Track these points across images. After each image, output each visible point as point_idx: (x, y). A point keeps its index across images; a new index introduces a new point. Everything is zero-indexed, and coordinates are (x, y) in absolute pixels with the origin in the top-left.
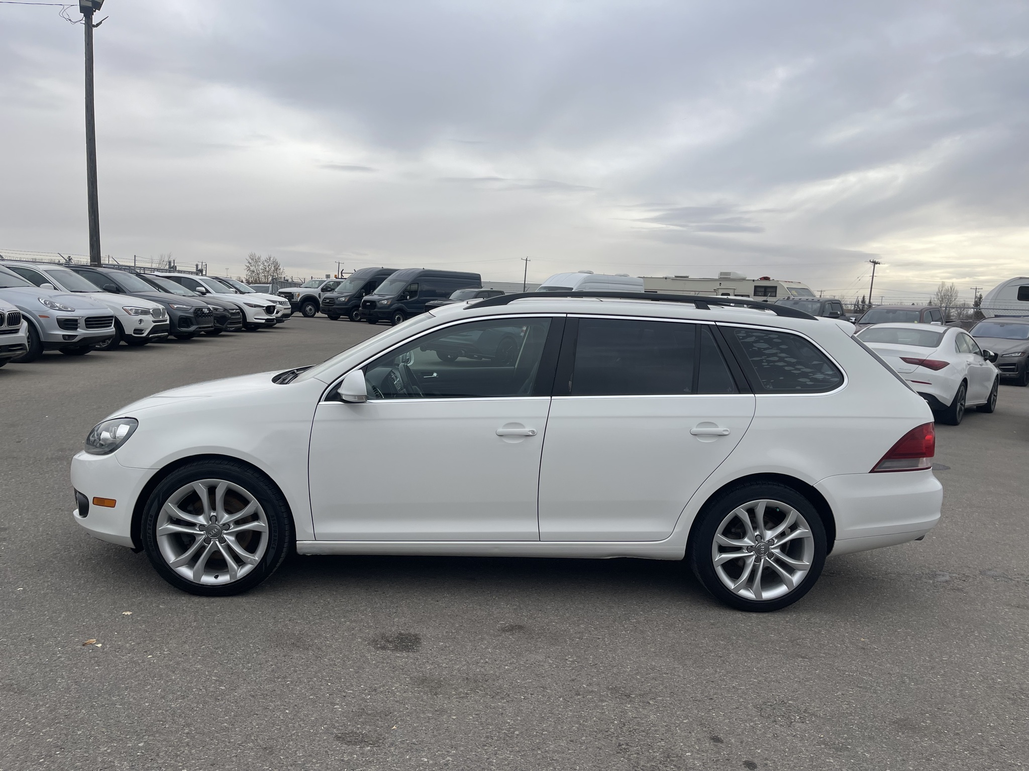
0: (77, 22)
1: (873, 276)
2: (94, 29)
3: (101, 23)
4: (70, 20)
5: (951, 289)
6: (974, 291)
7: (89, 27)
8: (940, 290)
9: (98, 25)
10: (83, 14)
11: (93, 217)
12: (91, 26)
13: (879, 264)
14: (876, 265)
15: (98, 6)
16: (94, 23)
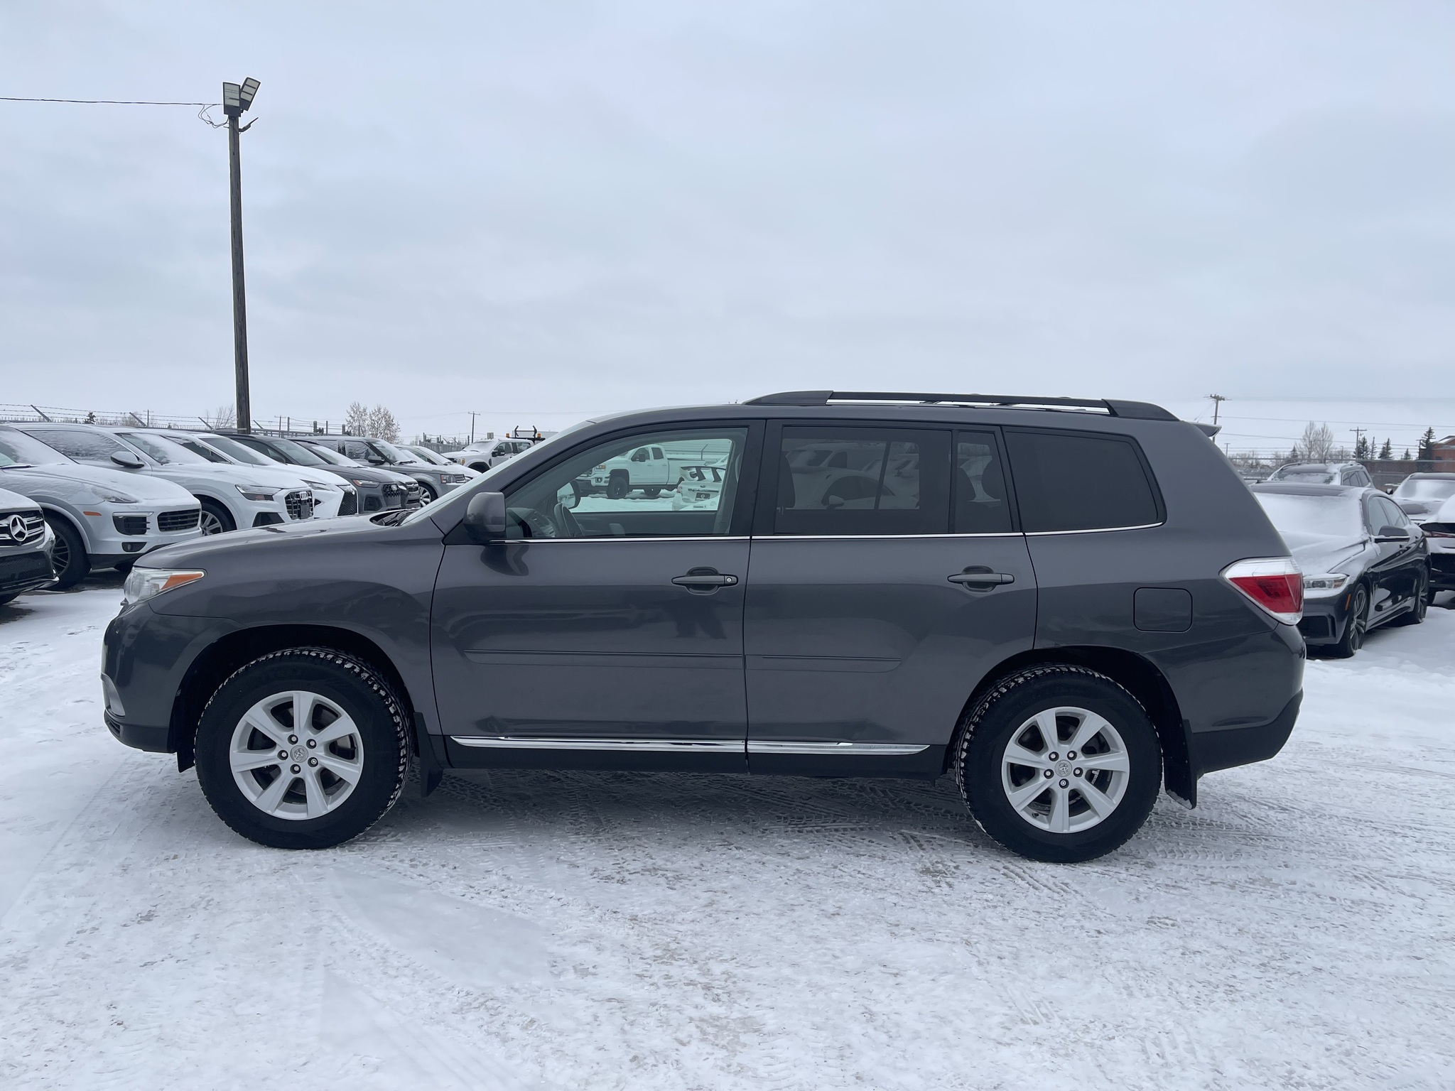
0: (220, 125)
1: (1216, 416)
2: (241, 135)
3: (249, 126)
4: (211, 123)
5: (1323, 431)
6: (1355, 433)
7: (235, 132)
8: (1308, 434)
9: (245, 129)
10: (227, 116)
11: (241, 371)
12: (238, 131)
13: (1224, 399)
14: (1219, 402)
15: (245, 105)
16: (241, 127)
